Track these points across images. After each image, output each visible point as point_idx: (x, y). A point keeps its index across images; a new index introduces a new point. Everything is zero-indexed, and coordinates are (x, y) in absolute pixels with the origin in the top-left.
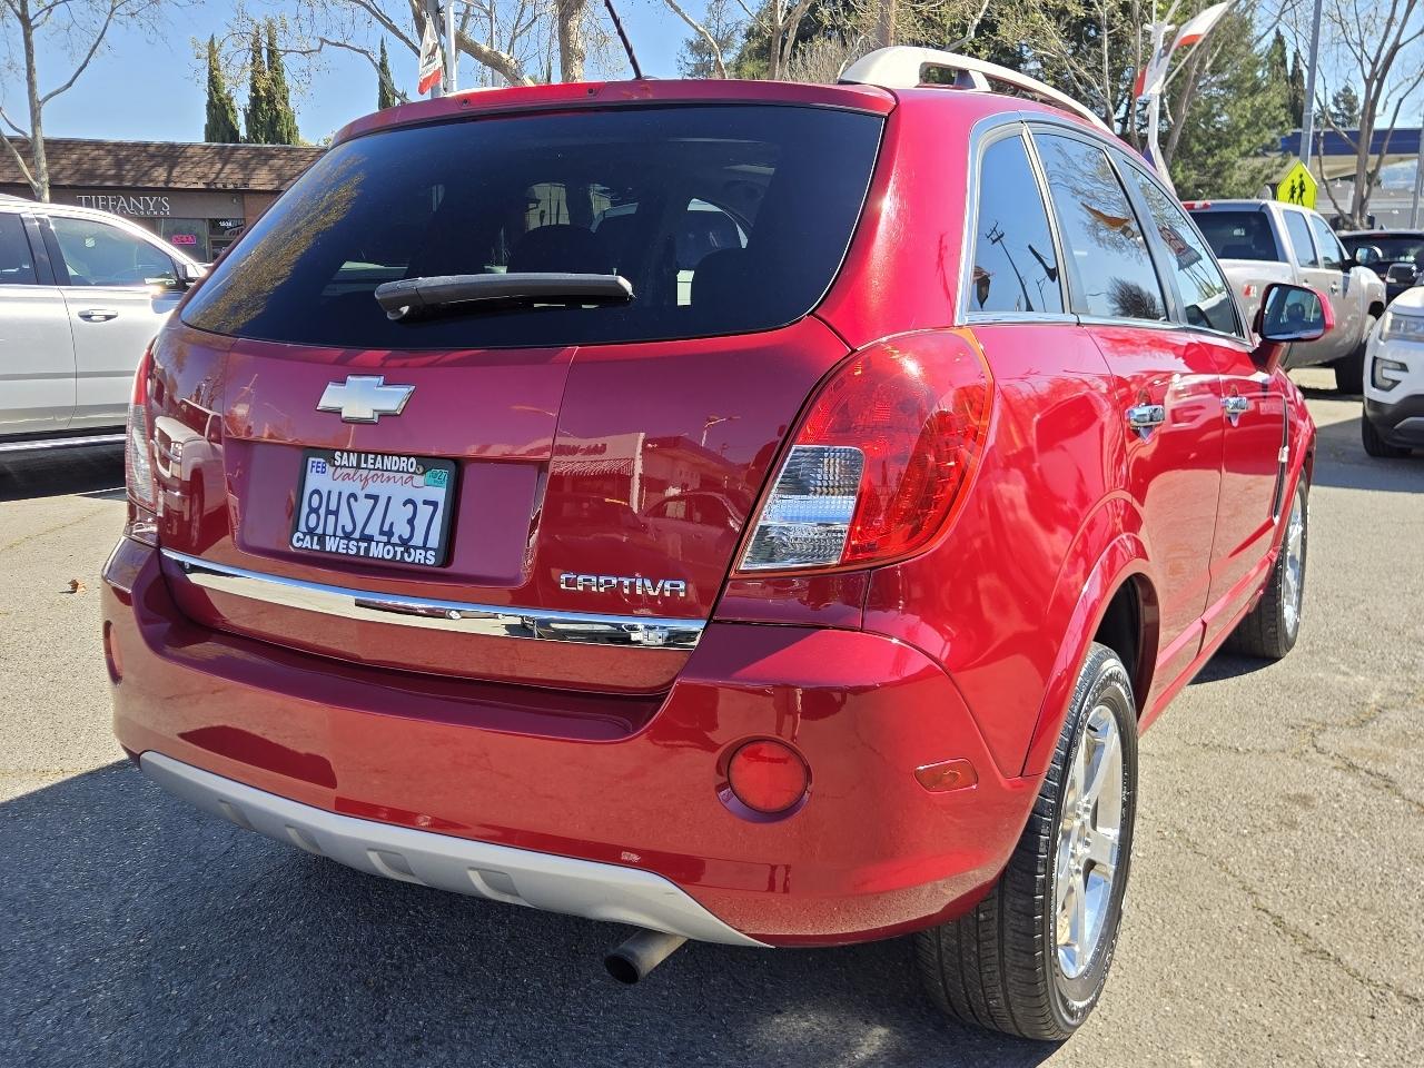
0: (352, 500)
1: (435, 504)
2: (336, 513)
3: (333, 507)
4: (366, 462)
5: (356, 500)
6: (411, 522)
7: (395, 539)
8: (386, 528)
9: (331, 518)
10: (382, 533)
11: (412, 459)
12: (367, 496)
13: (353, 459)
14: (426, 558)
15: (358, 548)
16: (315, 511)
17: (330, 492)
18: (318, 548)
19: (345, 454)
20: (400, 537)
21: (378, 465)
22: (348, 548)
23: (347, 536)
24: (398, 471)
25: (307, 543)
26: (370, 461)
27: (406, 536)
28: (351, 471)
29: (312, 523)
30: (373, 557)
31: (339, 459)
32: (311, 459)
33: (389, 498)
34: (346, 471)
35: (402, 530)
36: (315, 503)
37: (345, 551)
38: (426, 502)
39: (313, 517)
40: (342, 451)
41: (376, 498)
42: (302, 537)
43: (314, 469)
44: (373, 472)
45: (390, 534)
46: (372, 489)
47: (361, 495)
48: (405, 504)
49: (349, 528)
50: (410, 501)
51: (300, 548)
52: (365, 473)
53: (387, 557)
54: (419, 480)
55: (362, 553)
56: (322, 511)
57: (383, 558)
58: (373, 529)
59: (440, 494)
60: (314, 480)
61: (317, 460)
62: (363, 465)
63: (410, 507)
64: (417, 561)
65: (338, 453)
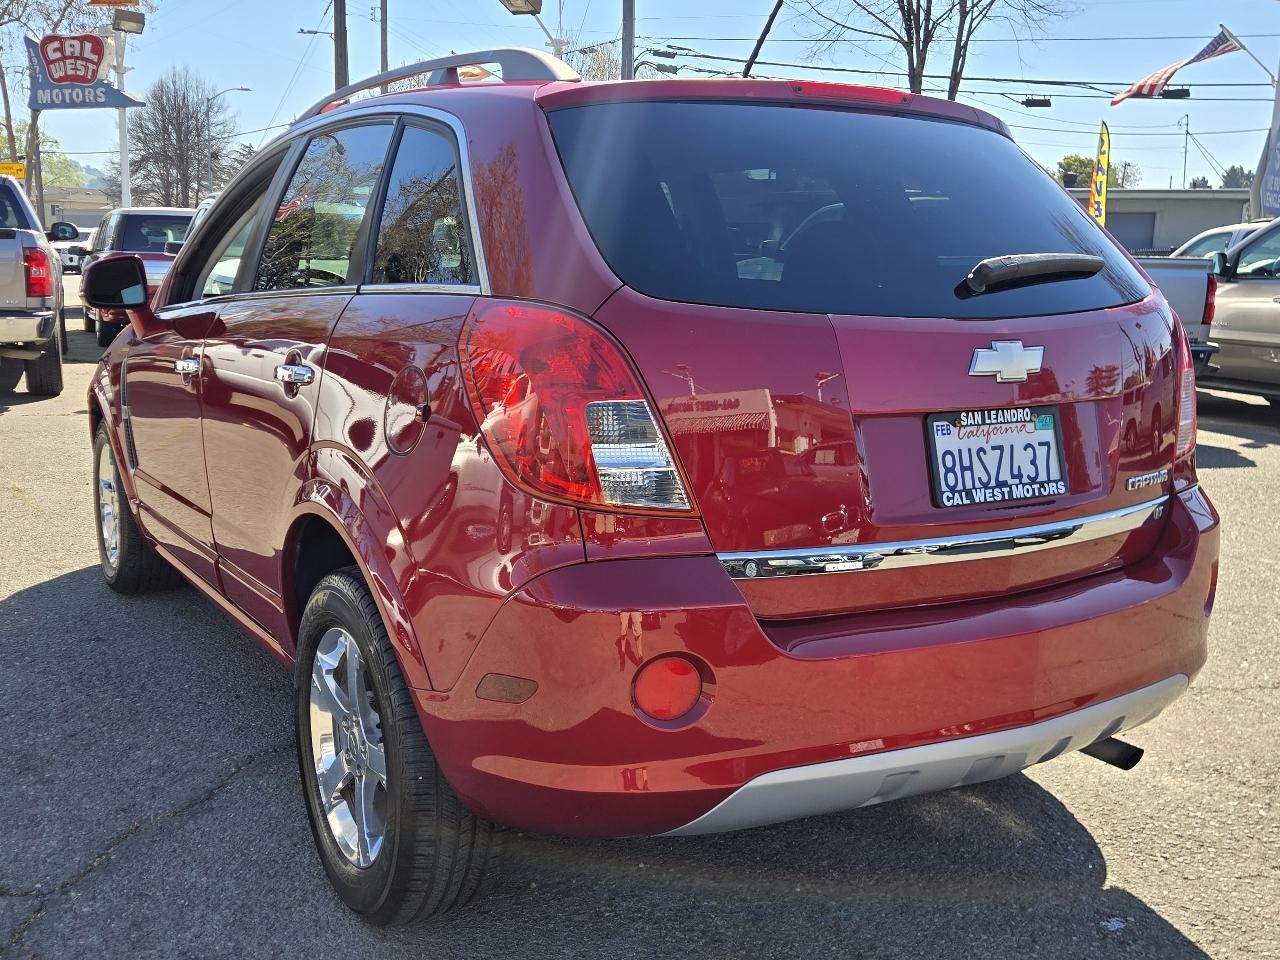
0: (981, 454)
1: (1047, 444)
2: (970, 468)
3: (966, 463)
4: (990, 418)
5: (985, 453)
6: (1033, 462)
7: (1025, 480)
8: (1016, 472)
9: (968, 474)
10: (1013, 477)
11: (1027, 410)
12: (994, 448)
13: (978, 417)
14: (1058, 488)
15: (1003, 493)
16: (952, 470)
17: (960, 451)
18: (968, 502)
19: (970, 414)
20: (1029, 477)
21: (1000, 419)
22: (994, 495)
23: (986, 486)
24: (1017, 422)
25: (957, 500)
26: (993, 417)
27: (1033, 475)
28: (974, 429)
29: (951, 482)
30: (1017, 499)
31: (965, 419)
32: (935, 424)
33: (1012, 446)
34: (968, 429)
35: (1028, 470)
36: (949, 464)
37: (992, 499)
38: (1040, 444)
39: (951, 476)
40: (967, 412)
41: (1001, 448)
42: (951, 496)
43: (940, 432)
44: (992, 427)
45: (1020, 476)
46: (996, 440)
47: (987, 448)
48: (1025, 449)
49: (985, 479)
50: (1028, 446)
51: (953, 506)
52: (986, 428)
53: (1028, 496)
54: (1030, 427)
55: (1007, 497)
56: (958, 469)
57: (1025, 498)
58: (1005, 476)
59: (1048, 435)
60: (943, 443)
61: (940, 423)
62: (988, 421)
63: (1030, 449)
64: (1052, 493)
65: (964, 414)
